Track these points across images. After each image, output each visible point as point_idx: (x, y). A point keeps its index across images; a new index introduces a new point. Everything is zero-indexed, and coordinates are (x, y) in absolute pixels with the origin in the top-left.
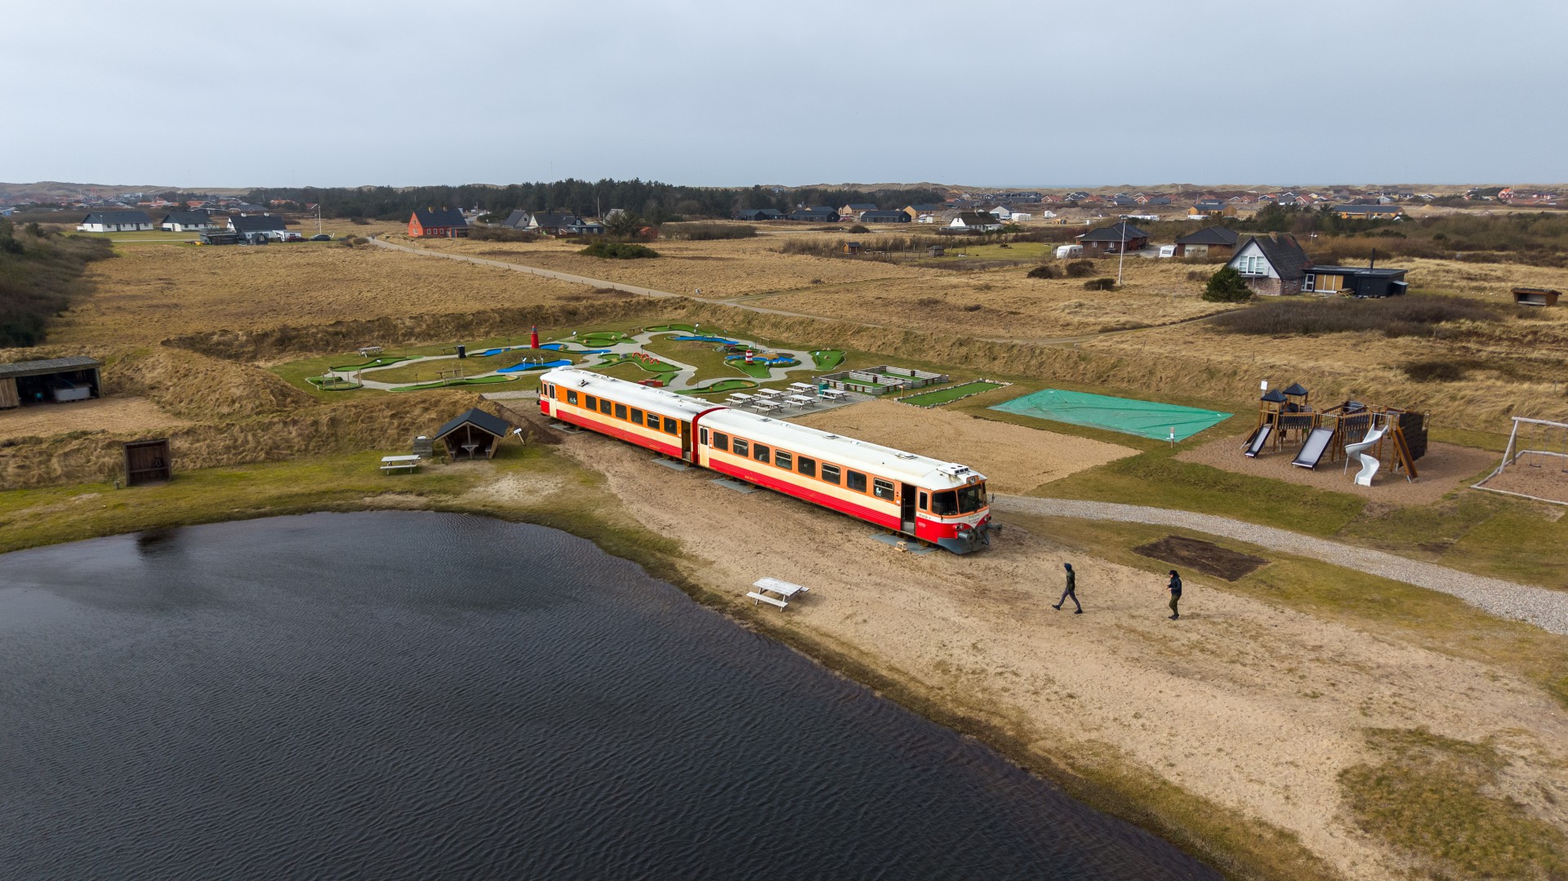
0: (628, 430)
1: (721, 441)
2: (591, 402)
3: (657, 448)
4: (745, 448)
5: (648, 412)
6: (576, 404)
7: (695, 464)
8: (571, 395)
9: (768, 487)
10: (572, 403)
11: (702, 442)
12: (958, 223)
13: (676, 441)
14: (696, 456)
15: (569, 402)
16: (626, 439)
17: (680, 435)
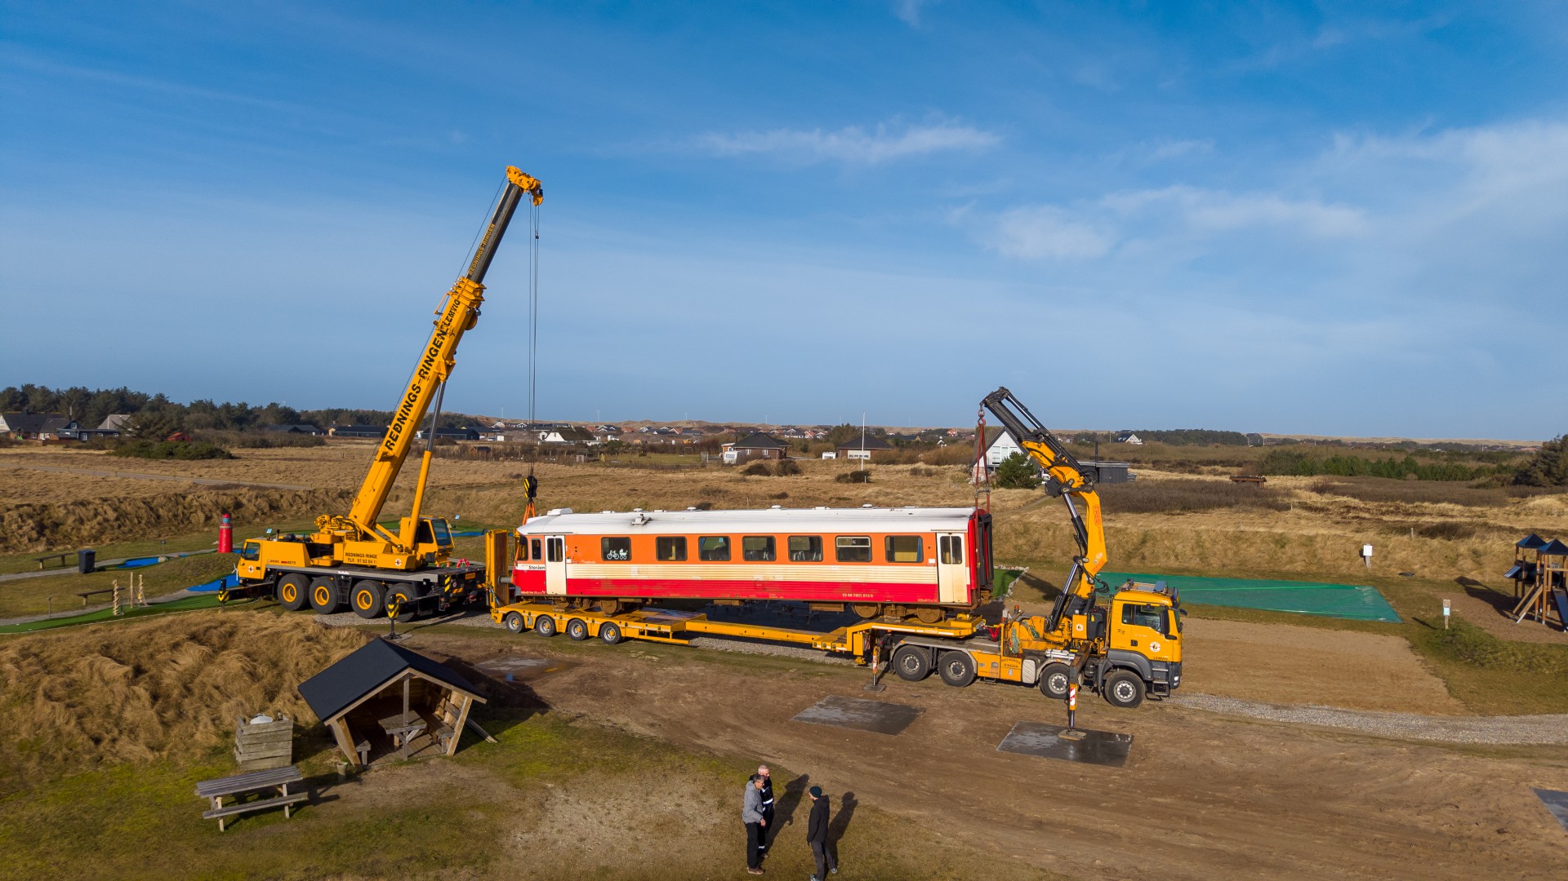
12: (555, 438)
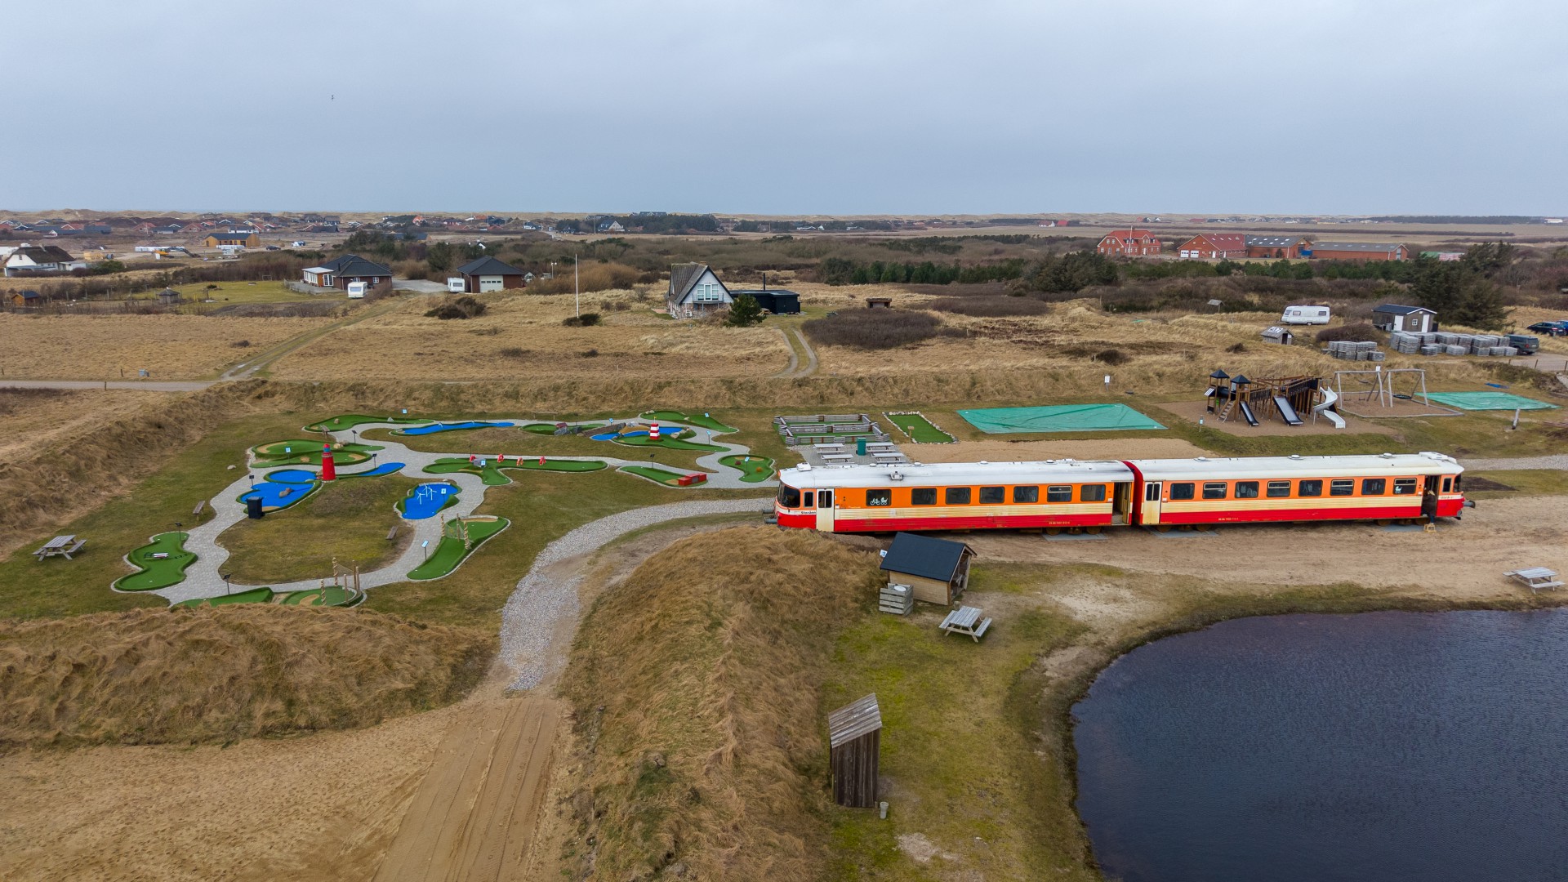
0: (1006, 514)
1: (1182, 491)
2: (923, 496)
3: (1066, 523)
4: (1221, 490)
5: (1050, 485)
6: (889, 504)
7: (1136, 524)
8: (874, 495)
9: (1253, 521)
10: (881, 505)
11: (1149, 498)
13: (1105, 508)
14: (1137, 514)
15: (868, 504)
16: (1000, 526)
17: (1111, 500)
